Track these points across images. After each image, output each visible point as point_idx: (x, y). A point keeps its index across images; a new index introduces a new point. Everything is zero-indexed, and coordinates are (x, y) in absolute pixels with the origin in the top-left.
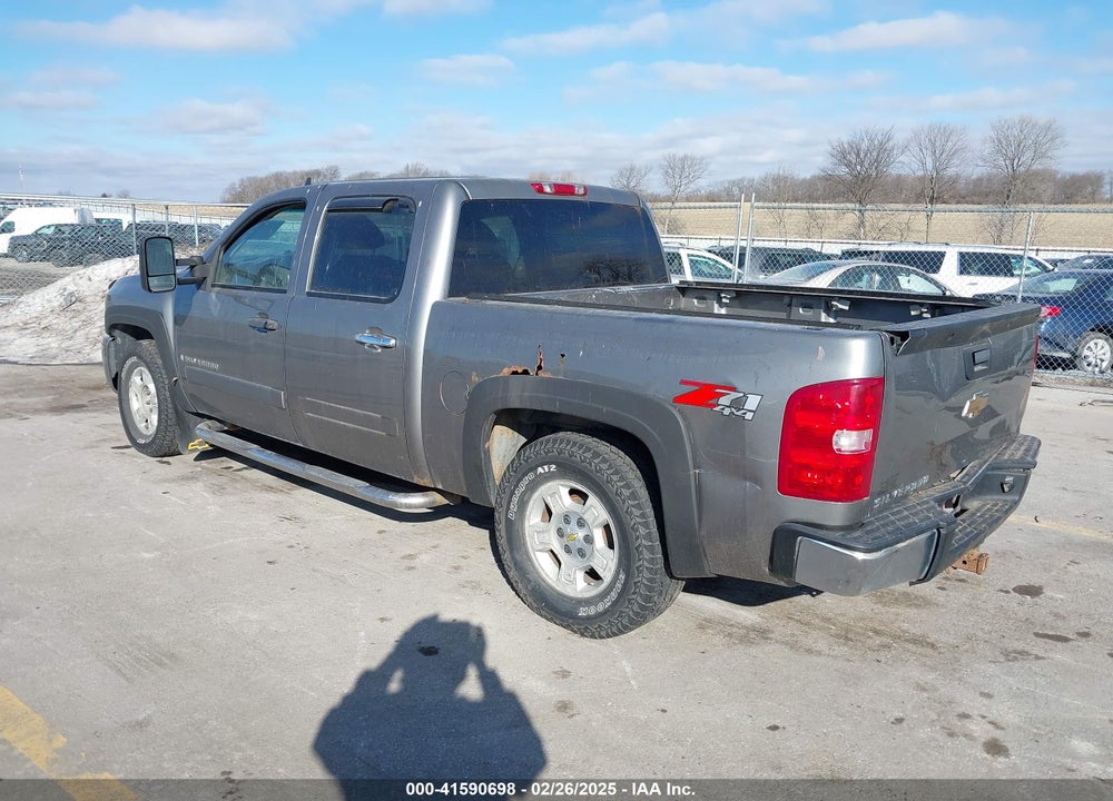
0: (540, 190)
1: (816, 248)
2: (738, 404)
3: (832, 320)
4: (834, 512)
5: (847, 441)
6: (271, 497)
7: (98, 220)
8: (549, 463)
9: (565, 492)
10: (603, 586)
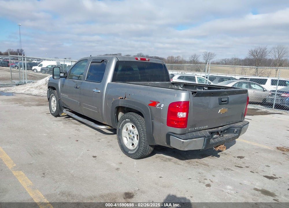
0: (137, 59)
1: (234, 77)
2: (160, 106)
3: (182, 89)
4: (178, 130)
5: (182, 115)
6: (76, 125)
7: (61, 64)
8: (128, 119)
9: (131, 126)
10: (135, 148)
